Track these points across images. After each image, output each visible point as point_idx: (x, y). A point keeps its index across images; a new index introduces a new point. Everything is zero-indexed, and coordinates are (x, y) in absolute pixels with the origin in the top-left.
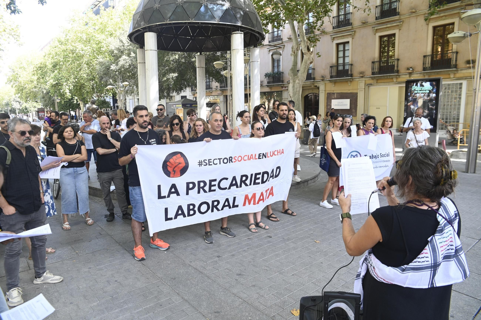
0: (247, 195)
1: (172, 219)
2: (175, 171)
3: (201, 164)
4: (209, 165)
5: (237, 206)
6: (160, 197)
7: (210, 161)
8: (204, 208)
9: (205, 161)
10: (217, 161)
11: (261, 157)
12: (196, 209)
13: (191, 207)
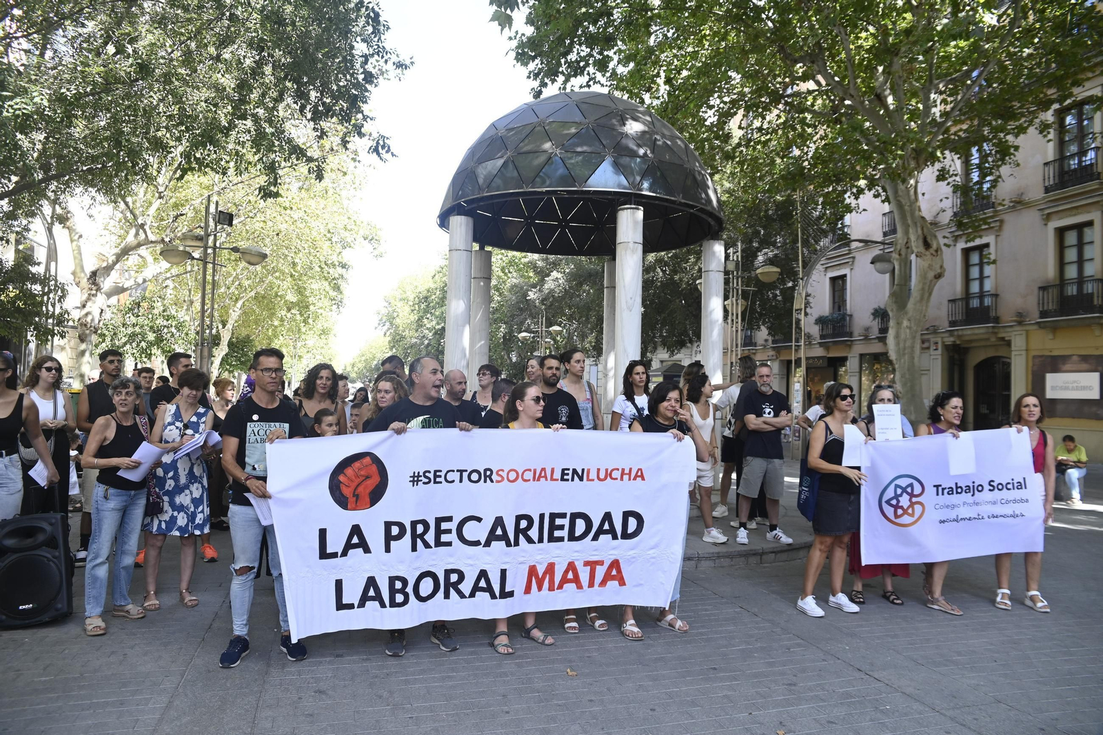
0: (534, 566)
1: (354, 608)
2: (358, 495)
3: (418, 481)
4: (435, 482)
5: (511, 594)
6: (324, 554)
7: (438, 474)
8: (426, 586)
9: (427, 474)
10: (454, 476)
11: (569, 477)
12: (410, 590)
13: (398, 585)
